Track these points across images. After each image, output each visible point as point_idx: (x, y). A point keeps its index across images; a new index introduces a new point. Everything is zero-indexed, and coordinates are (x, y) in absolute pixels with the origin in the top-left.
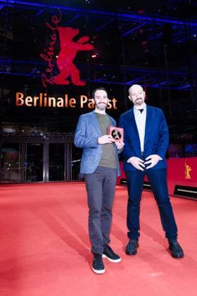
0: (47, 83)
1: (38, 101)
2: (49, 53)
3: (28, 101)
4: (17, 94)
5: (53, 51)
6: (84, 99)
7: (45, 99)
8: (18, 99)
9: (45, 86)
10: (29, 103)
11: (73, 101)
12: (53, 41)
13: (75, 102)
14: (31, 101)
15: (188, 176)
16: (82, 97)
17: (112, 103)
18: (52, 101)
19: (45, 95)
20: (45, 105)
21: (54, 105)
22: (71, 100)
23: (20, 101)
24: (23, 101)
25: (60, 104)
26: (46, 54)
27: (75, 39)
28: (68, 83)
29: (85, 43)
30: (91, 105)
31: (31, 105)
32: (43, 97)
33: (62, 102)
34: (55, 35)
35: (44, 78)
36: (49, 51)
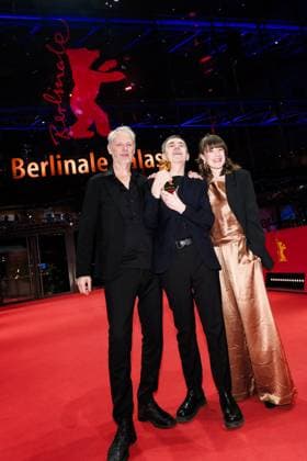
0: (58, 139)
1: (48, 168)
2: (57, 92)
3: (32, 169)
4: (14, 161)
5: (63, 88)
7: (59, 163)
8: (15, 168)
9: (56, 143)
10: (33, 173)
11: (102, 161)
12: (60, 72)
13: (106, 163)
14: (37, 169)
15: (283, 258)
18: (70, 165)
19: (58, 157)
20: (61, 173)
21: (74, 171)
22: (99, 161)
23: (19, 172)
24: (23, 171)
25: (83, 168)
26: (51, 93)
27: (95, 67)
28: (91, 134)
29: (111, 70)
31: (37, 175)
32: (56, 160)
33: (86, 164)
34: (62, 62)
35: (54, 132)
36: (56, 88)
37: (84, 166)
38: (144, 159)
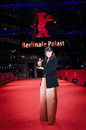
1: (31, 45)
2: (34, 25)
3: (27, 45)
5: (36, 24)
6: (50, 43)
7: (34, 44)
8: (23, 45)
9: (33, 39)
10: (27, 46)
11: (45, 44)
12: (35, 19)
13: (46, 44)
14: (28, 45)
16: (49, 42)
17: (62, 43)
18: (36, 45)
19: (34, 42)
20: (34, 47)
21: (37, 46)
22: (44, 44)
23: (24, 46)
24: (25, 46)
25: (40, 46)
26: (33, 25)
27: (45, 17)
28: (43, 36)
29: (49, 18)
30: (53, 45)
31: (28, 47)
32: (33, 43)
33: (41, 45)
34: (36, 17)
35: (33, 35)
36: (34, 24)
37: (40, 45)
38: (57, 43)
